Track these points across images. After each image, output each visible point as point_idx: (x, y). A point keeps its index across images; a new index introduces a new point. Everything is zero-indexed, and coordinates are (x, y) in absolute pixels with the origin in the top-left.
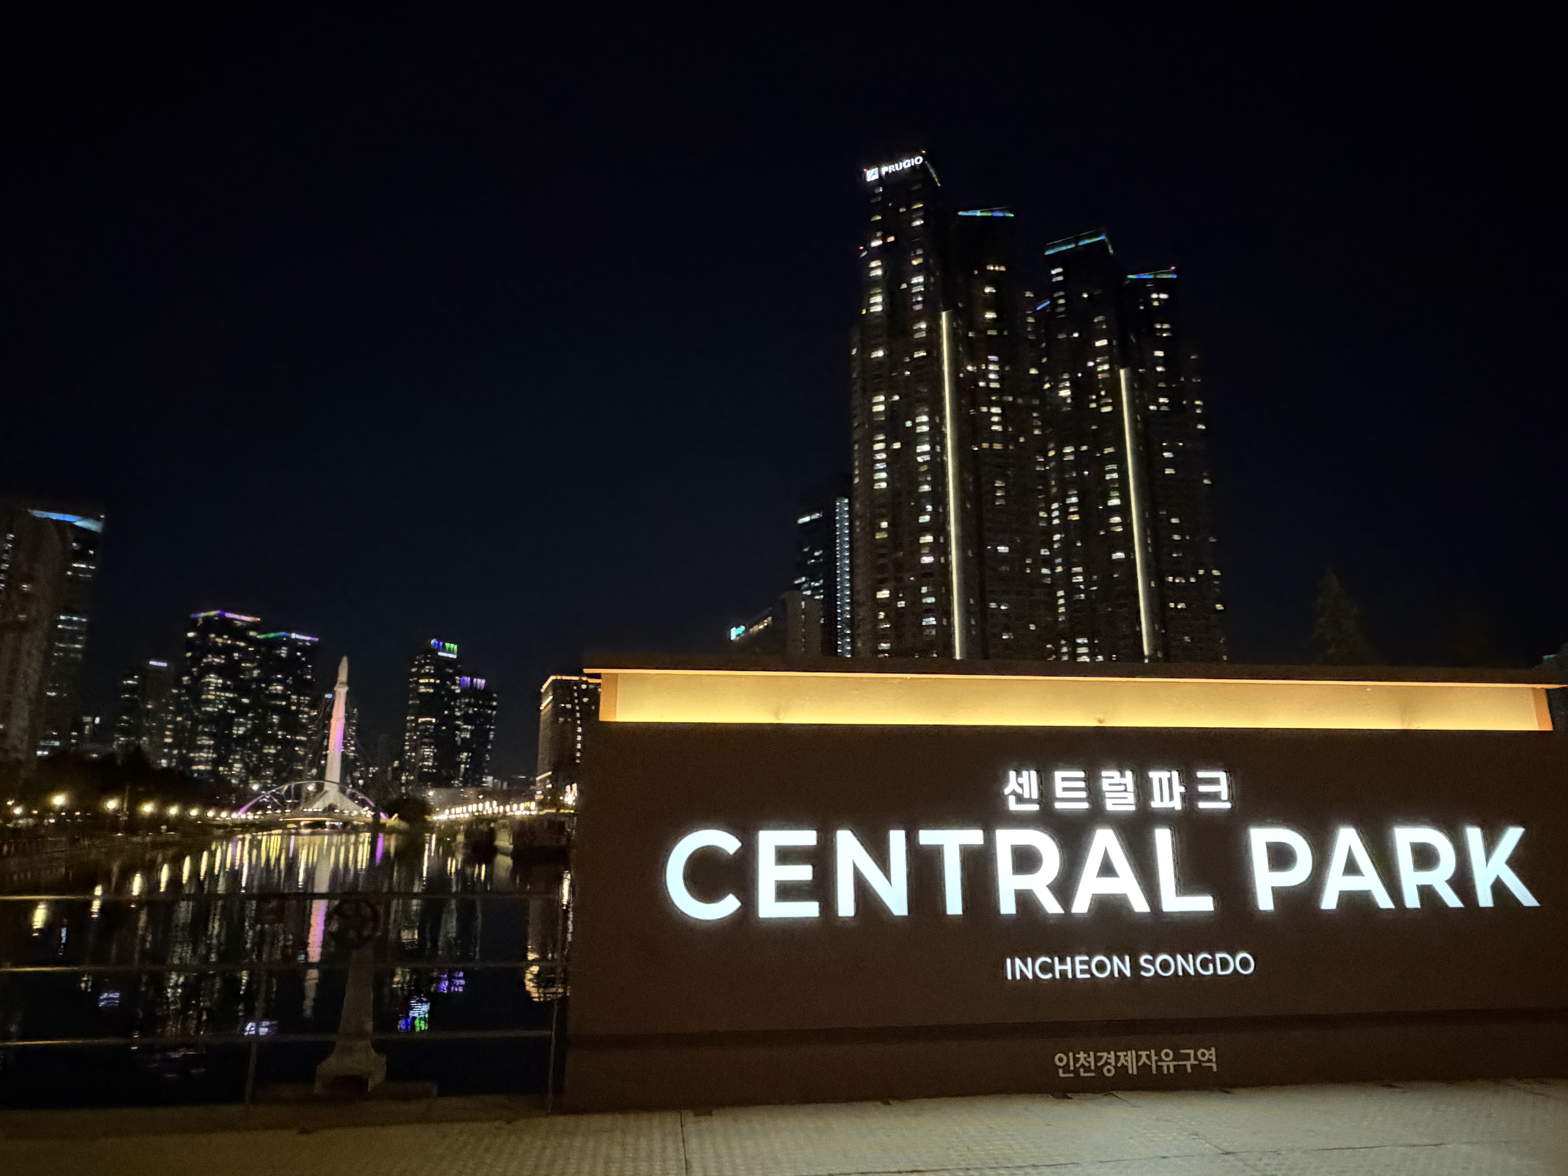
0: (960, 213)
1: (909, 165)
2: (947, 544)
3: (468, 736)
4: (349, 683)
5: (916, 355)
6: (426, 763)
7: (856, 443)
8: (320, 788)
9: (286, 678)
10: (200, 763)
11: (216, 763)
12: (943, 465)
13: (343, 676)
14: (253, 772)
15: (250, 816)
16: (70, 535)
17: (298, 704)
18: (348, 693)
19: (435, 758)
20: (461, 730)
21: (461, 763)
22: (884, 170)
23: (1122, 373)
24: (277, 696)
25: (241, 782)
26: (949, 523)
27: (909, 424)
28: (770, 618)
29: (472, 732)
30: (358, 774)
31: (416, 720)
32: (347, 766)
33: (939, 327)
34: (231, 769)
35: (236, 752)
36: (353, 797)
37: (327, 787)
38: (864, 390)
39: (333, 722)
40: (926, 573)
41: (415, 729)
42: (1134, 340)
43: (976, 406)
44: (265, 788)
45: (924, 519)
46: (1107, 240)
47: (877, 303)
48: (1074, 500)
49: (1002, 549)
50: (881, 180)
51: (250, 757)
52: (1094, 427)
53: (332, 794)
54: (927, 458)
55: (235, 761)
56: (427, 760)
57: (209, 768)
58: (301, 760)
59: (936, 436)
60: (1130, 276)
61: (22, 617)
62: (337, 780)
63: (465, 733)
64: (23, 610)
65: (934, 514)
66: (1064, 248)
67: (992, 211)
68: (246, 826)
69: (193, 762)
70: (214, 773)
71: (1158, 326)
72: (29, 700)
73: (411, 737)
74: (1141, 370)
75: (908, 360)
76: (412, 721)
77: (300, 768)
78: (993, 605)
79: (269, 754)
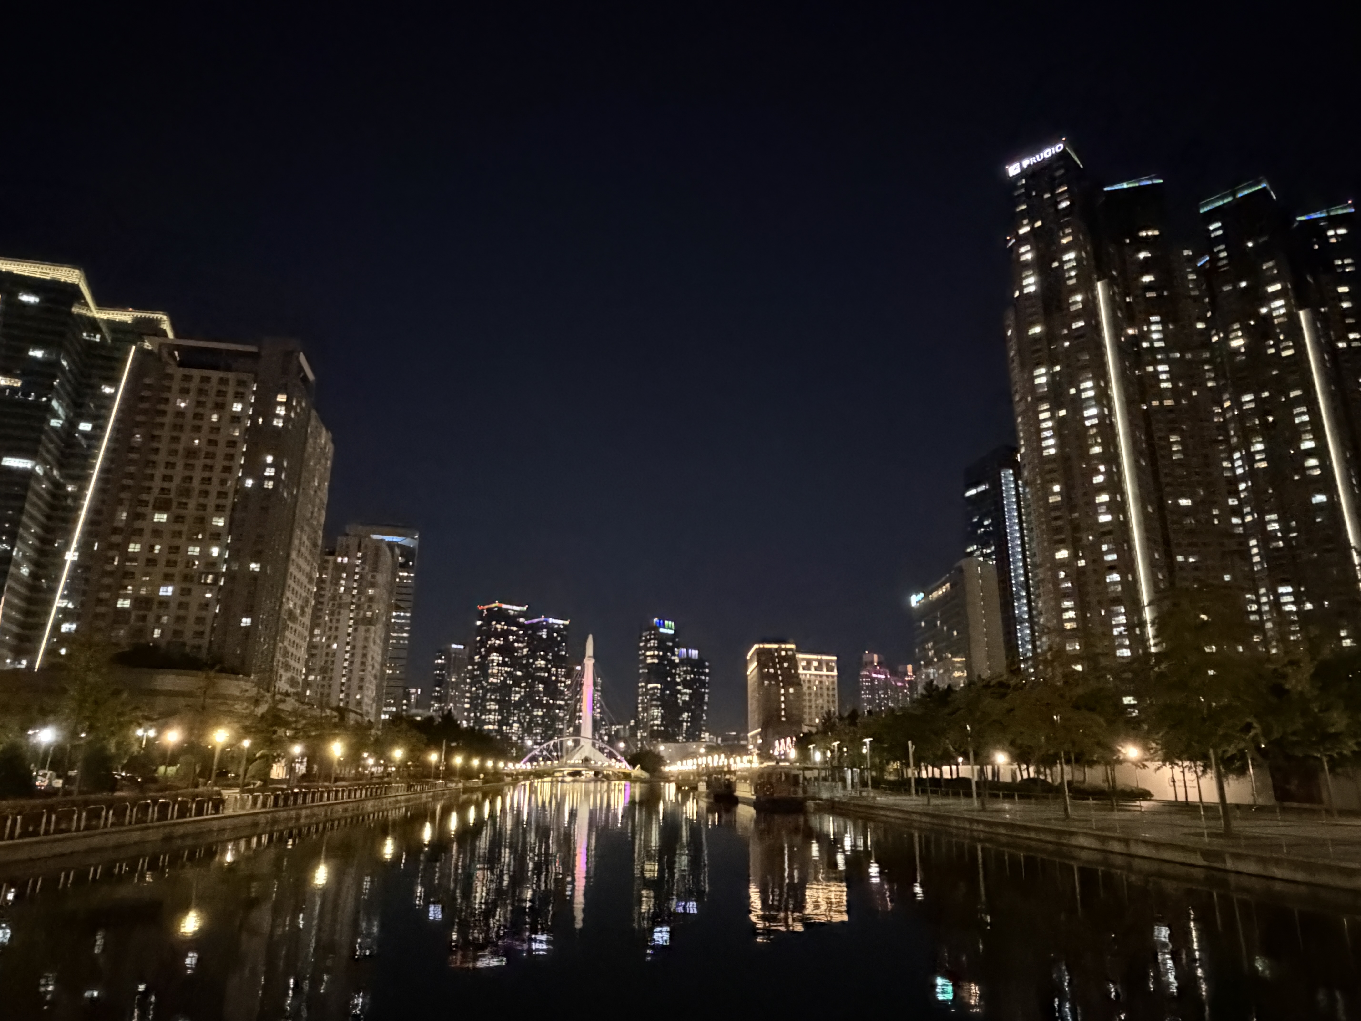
0: (1106, 189)
1: (1050, 154)
2: (1124, 502)
3: (687, 698)
4: (595, 656)
5: (1074, 326)
6: (656, 722)
7: (1019, 415)
8: (577, 743)
9: (547, 654)
10: (489, 723)
11: (501, 723)
12: (1112, 426)
13: (590, 650)
14: (527, 730)
15: (528, 767)
16: (397, 551)
17: (557, 676)
18: (594, 665)
19: (663, 717)
20: (682, 694)
21: (683, 721)
22: (1026, 163)
23: (1302, 314)
24: (541, 669)
25: (519, 738)
26: (1125, 481)
27: (1073, 391)
28: (948, 585)
29: (690, 695)
30: (603, 732)
31: (646, 687)
32: (596, 725)
33: (1095, 298)
34: (511, 728)
35: (514, 715)
36: (601, 750)
37: (583, 742)
38: (1023, 365)
39: (584, 688)
40: (1104, 532)
41: (645, 694)
42: (1311, 281)
43: (1141, 366)
44: (536, 743)
45: (1099, 479)
46: (1268, 187)
47: (1030, 284)
48: (1260, 447)
49: (1185, 502)
50: (1024, 173)
51: (524, 718)
52: (1275, 373)
53: (587, 748)
54: (1095, 421)
55: (514, 722)
56: (656, 719)
57: (496, 727)
58: (562, 720)
59: (1103, 398)
60: (1299, 219)
61: (369, 614)
62: (590, 736)
63: (685, 696)
64: (370, 608)
65: (1108, 473)
66: (1221, 203)
67: (1139, 181)
68: (527, 775)
69: (484, 722)
70: (500, 731)
71: (1339, 262)
72: (375, 677)
73: (643, 700)
74: (1323, 310)
75: (1066, 332)
76: (642, 687)
77: (561, 727)
78: (1180, 558)
79: (537, 716)
